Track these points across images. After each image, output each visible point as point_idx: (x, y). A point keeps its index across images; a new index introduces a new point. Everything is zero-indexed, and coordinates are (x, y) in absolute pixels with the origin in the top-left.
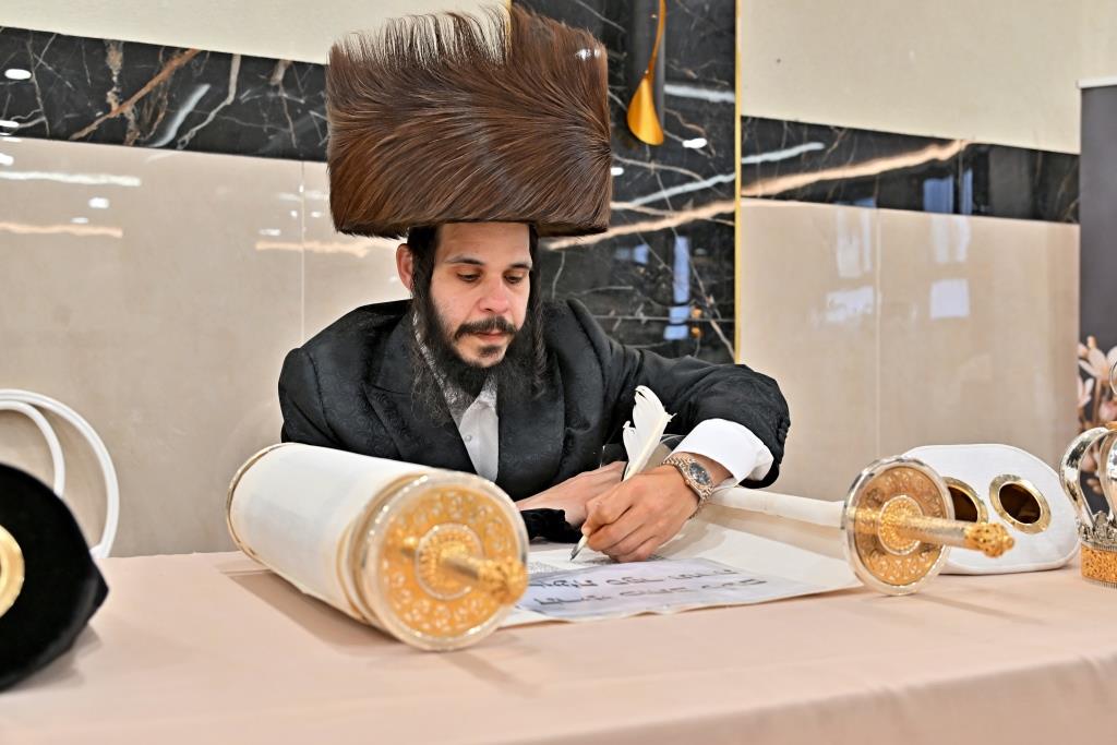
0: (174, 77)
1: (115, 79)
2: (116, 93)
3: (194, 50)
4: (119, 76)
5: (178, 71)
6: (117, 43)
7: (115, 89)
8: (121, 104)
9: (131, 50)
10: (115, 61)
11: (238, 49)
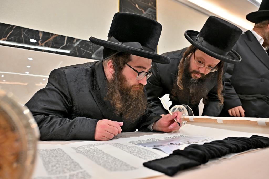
0: (53, 39)
1: (41, 38)
2: (41, 41)
3: (57, 35)
4: (42, 38)
5: (54, 38)
6: (41, 32)
7: (40, 40)
8: (42, 43)
9: (44, 33)
10: (41, 35)
11: (67, 35)
